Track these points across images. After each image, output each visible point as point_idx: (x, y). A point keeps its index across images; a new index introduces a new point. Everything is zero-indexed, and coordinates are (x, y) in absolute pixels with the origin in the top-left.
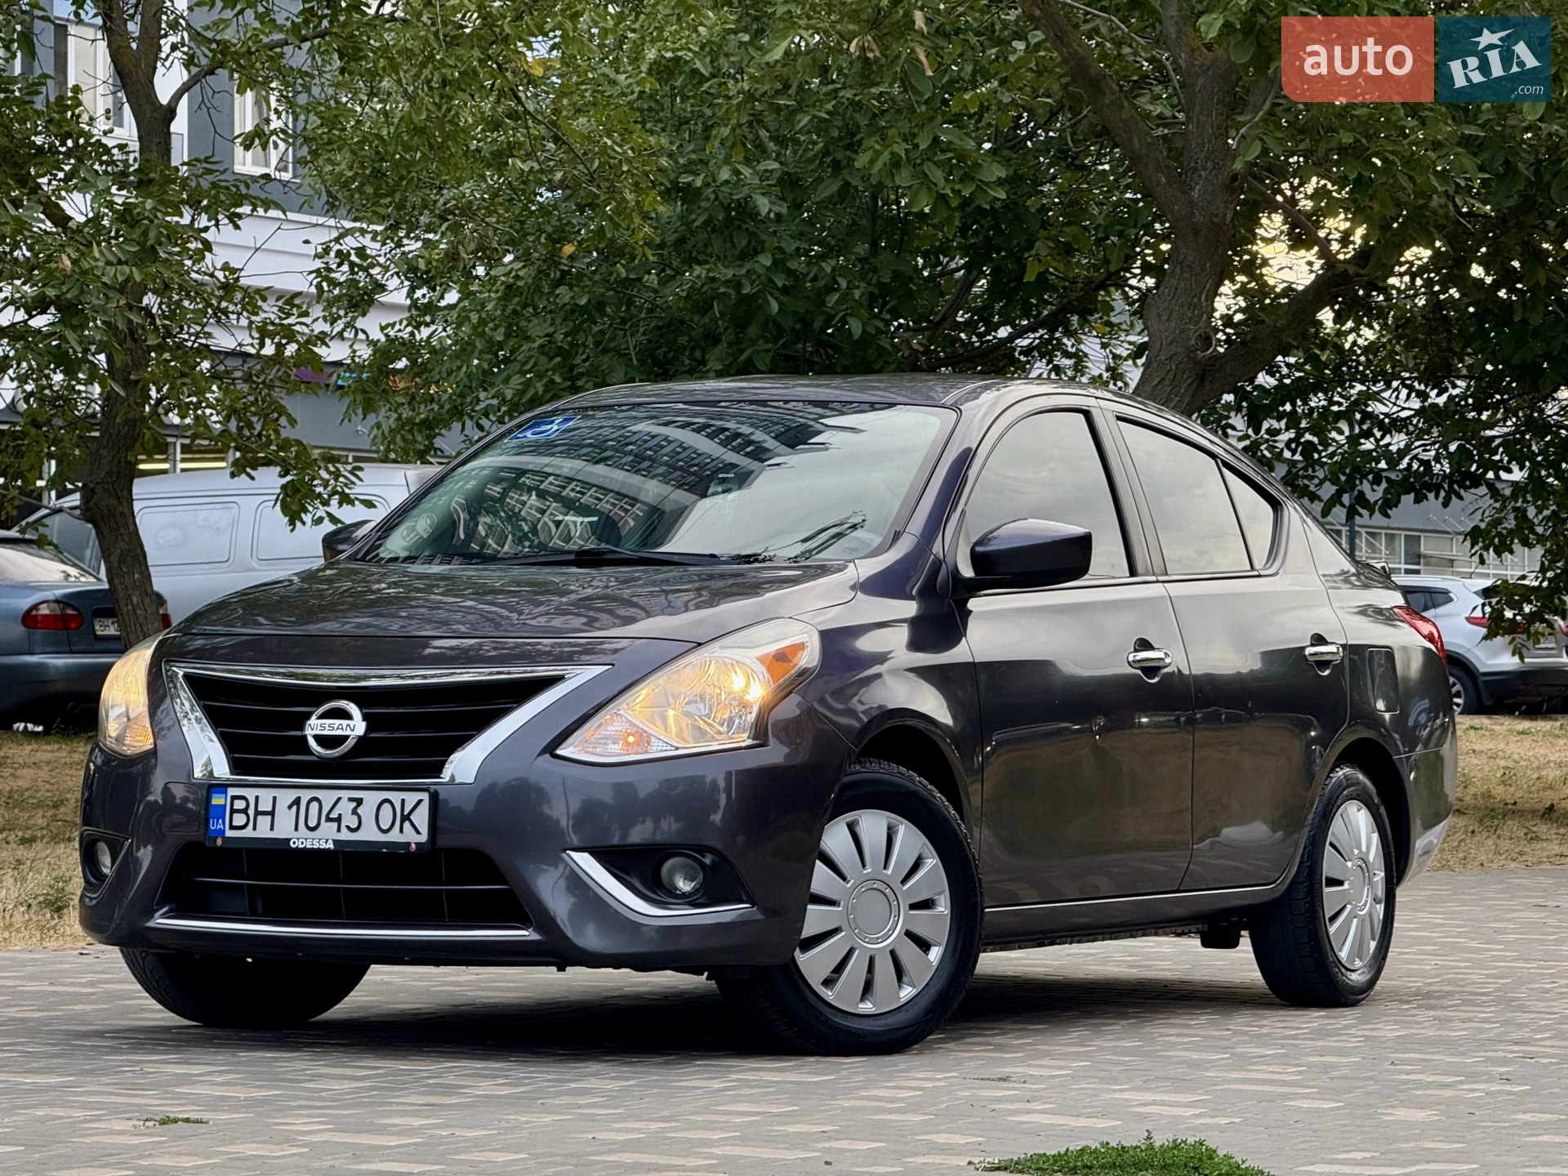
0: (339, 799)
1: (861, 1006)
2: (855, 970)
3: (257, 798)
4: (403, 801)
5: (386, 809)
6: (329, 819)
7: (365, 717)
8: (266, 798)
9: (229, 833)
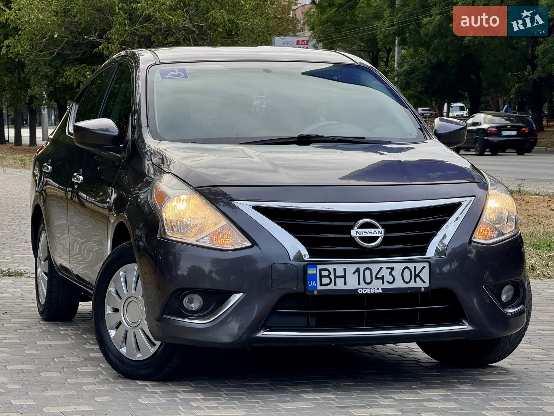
0: (381, 268)
3: (335, 269)
4: (415, 267)
5: (407, 271)
6: (376, 278)
7: (383, 226)
9: (320, 288)
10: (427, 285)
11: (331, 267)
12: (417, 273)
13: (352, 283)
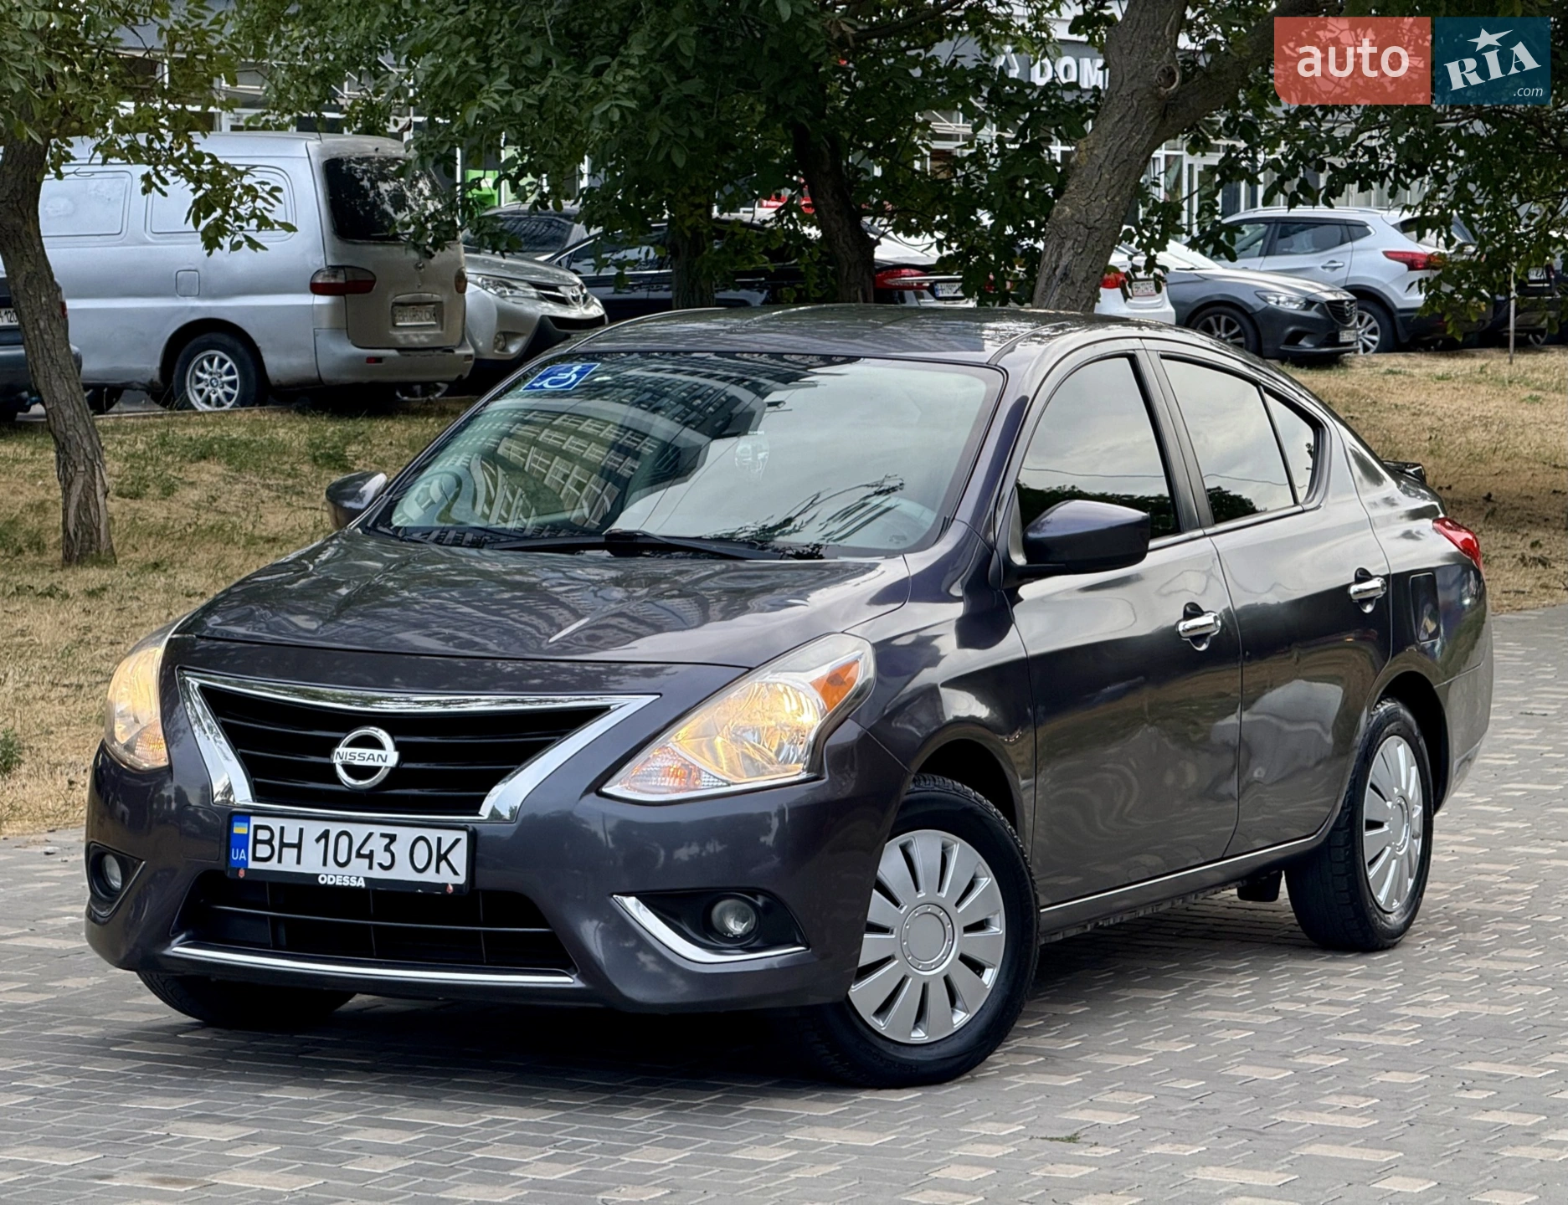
0: (370, 835)
1: (913, 1035)
2: (908, 999)
3: (282, 829)
4: (439, 840)
6: (359, 855)
7: (398, 746)
8: (292, 828)
9: (252, 865)
10: (461, 879)
11: (275, 824)
12: (442, 852)
13: (311, 862)
